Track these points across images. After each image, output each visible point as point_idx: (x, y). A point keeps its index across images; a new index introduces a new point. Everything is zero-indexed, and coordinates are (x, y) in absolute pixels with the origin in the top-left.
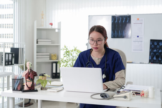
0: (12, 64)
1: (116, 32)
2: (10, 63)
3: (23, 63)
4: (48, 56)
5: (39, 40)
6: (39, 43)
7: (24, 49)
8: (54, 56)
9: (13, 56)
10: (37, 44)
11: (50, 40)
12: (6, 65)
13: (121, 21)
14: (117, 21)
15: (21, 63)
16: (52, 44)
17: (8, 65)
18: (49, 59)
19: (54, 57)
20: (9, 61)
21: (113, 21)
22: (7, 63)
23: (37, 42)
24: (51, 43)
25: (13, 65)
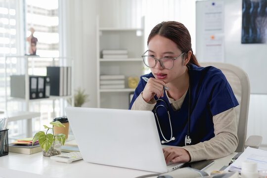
0: (44, 97)
1: (250, 31)
2: (41, 95)
3: (69, 93)
4: (123, 82)
5: (104, 52)
6: (104, 56)
7: (71, 68)
8: (133, 81)
9: (48, 83)
10: (102, 60)
11: (125, 52)
12: (31, 98)
13: (261, 10)
14: (253, 10)
15: (65, 94)
16: (129, 57)
17: (37, 97)
18: (123, 86)
19: (134, 83)
20: (39, 90)
21: (244, 9)
22: (34, 95)
23: (101, 56)
24: (126, 56)
25: (48, 97)
